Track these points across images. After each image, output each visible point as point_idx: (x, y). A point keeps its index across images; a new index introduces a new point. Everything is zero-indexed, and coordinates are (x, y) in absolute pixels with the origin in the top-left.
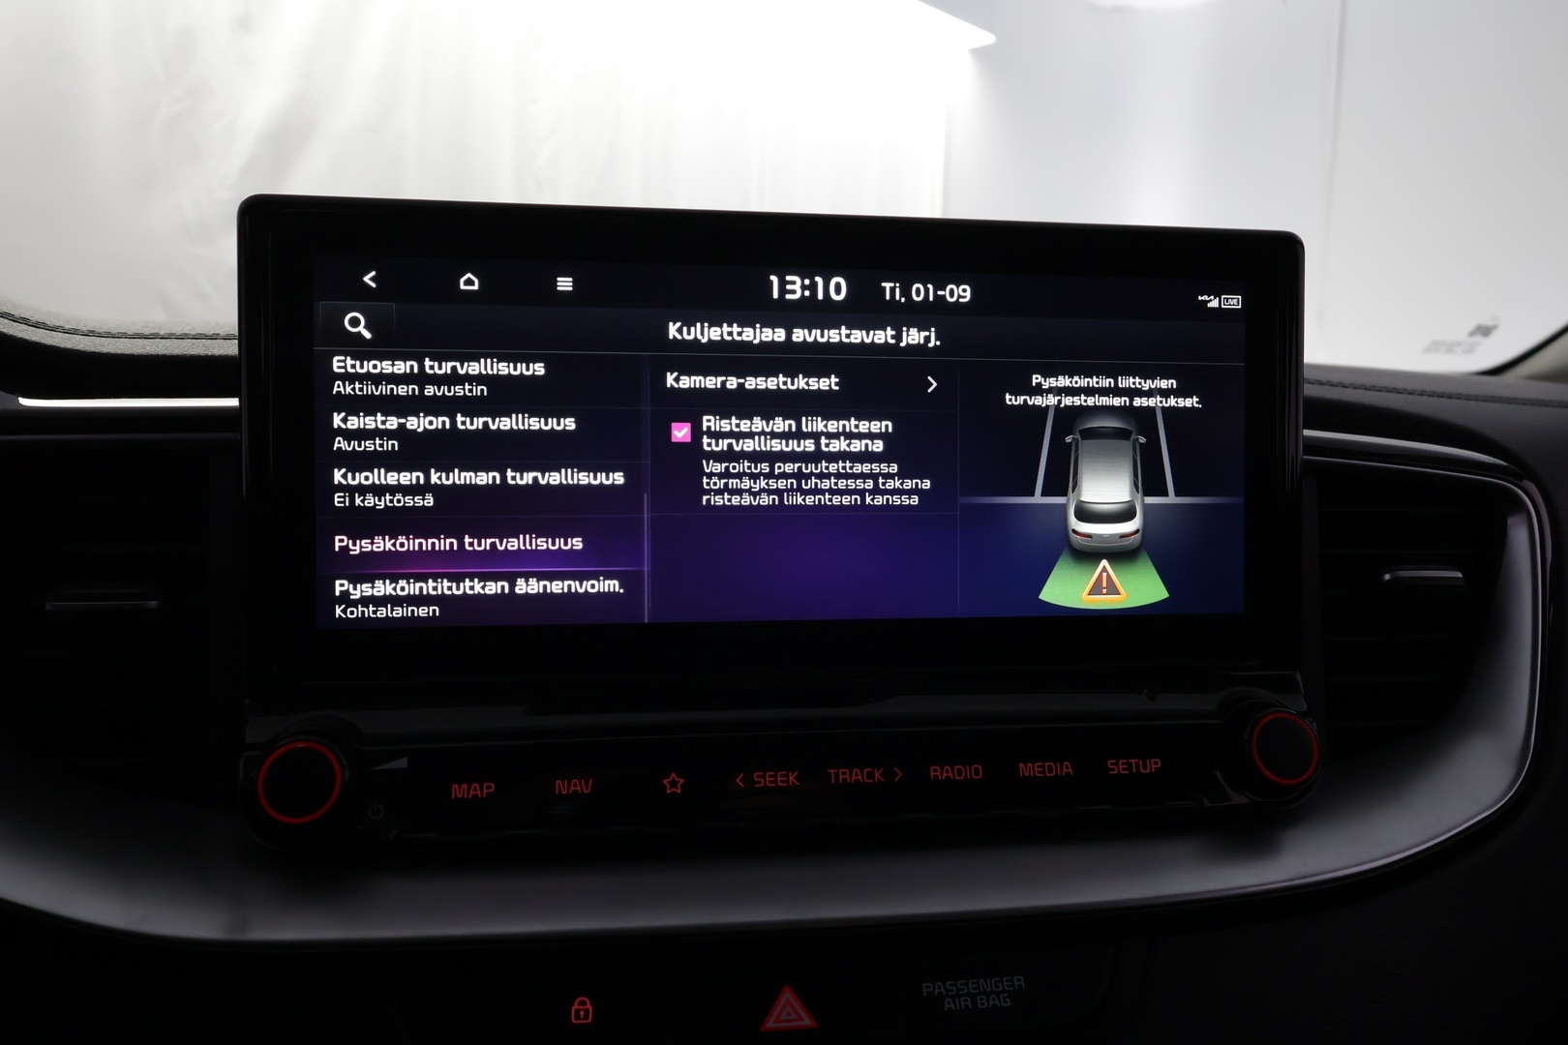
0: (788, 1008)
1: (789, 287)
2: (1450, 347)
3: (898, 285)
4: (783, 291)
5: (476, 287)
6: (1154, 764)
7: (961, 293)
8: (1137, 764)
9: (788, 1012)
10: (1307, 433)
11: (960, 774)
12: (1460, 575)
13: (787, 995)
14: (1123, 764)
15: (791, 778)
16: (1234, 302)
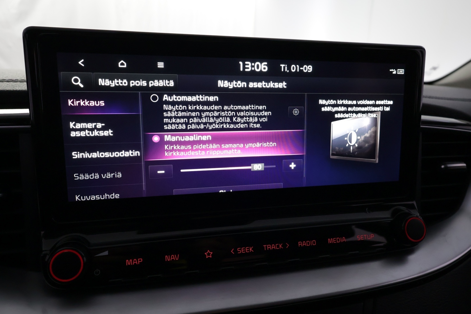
1: (246, 66)
3: (286, 65)
4: (244, 68)
5: (125, 66)
6: (372, 236)
7: (308, 69)
8: (367, 236)
11: (308, 244)
12: (465, 165)
14: (362, 237)
15: (251, 249)
16: (401, 72)
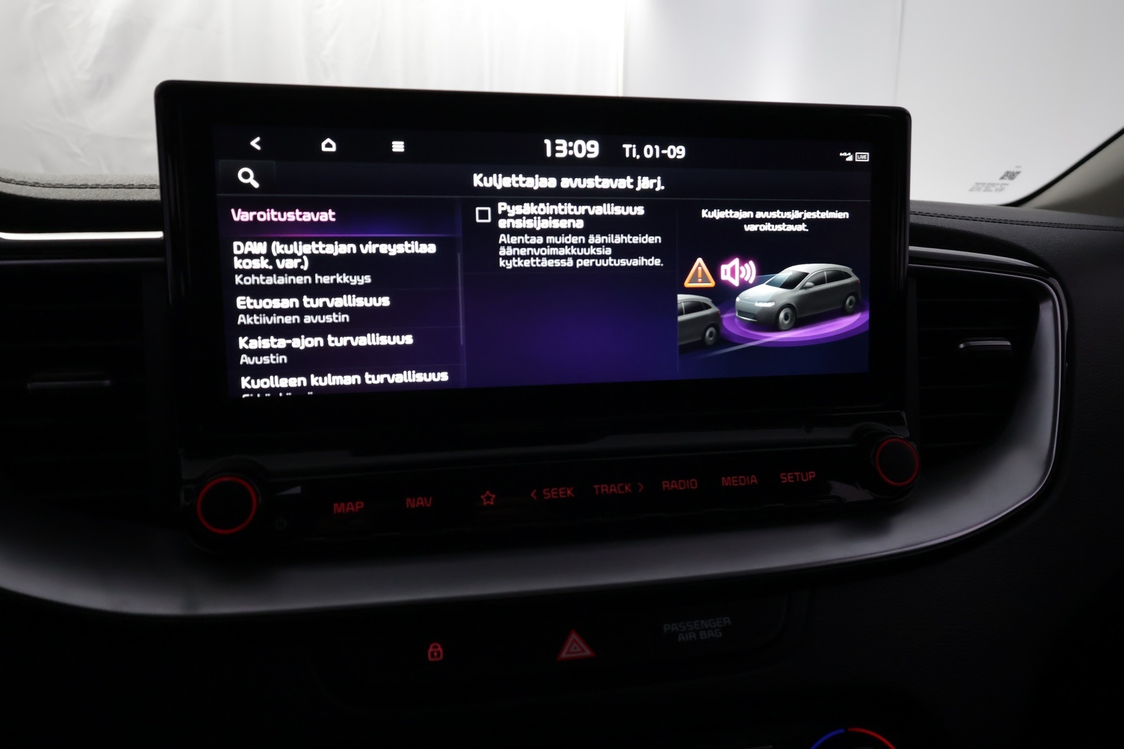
0: (575, 645)
1: (558, 148)
2: (988, 187)
3: (634, 146)
4: (554, 151)
5: (334, 149)
6: (811, 475)
7: (677, 152)
8: (800, 475)
9: (575, 648)
10: (912, 248)
11: (682, 486)
12: (1009, 344)
13: (574, 636)
14: (790, 476)
15: (569, 492)
16: (864, 157)
